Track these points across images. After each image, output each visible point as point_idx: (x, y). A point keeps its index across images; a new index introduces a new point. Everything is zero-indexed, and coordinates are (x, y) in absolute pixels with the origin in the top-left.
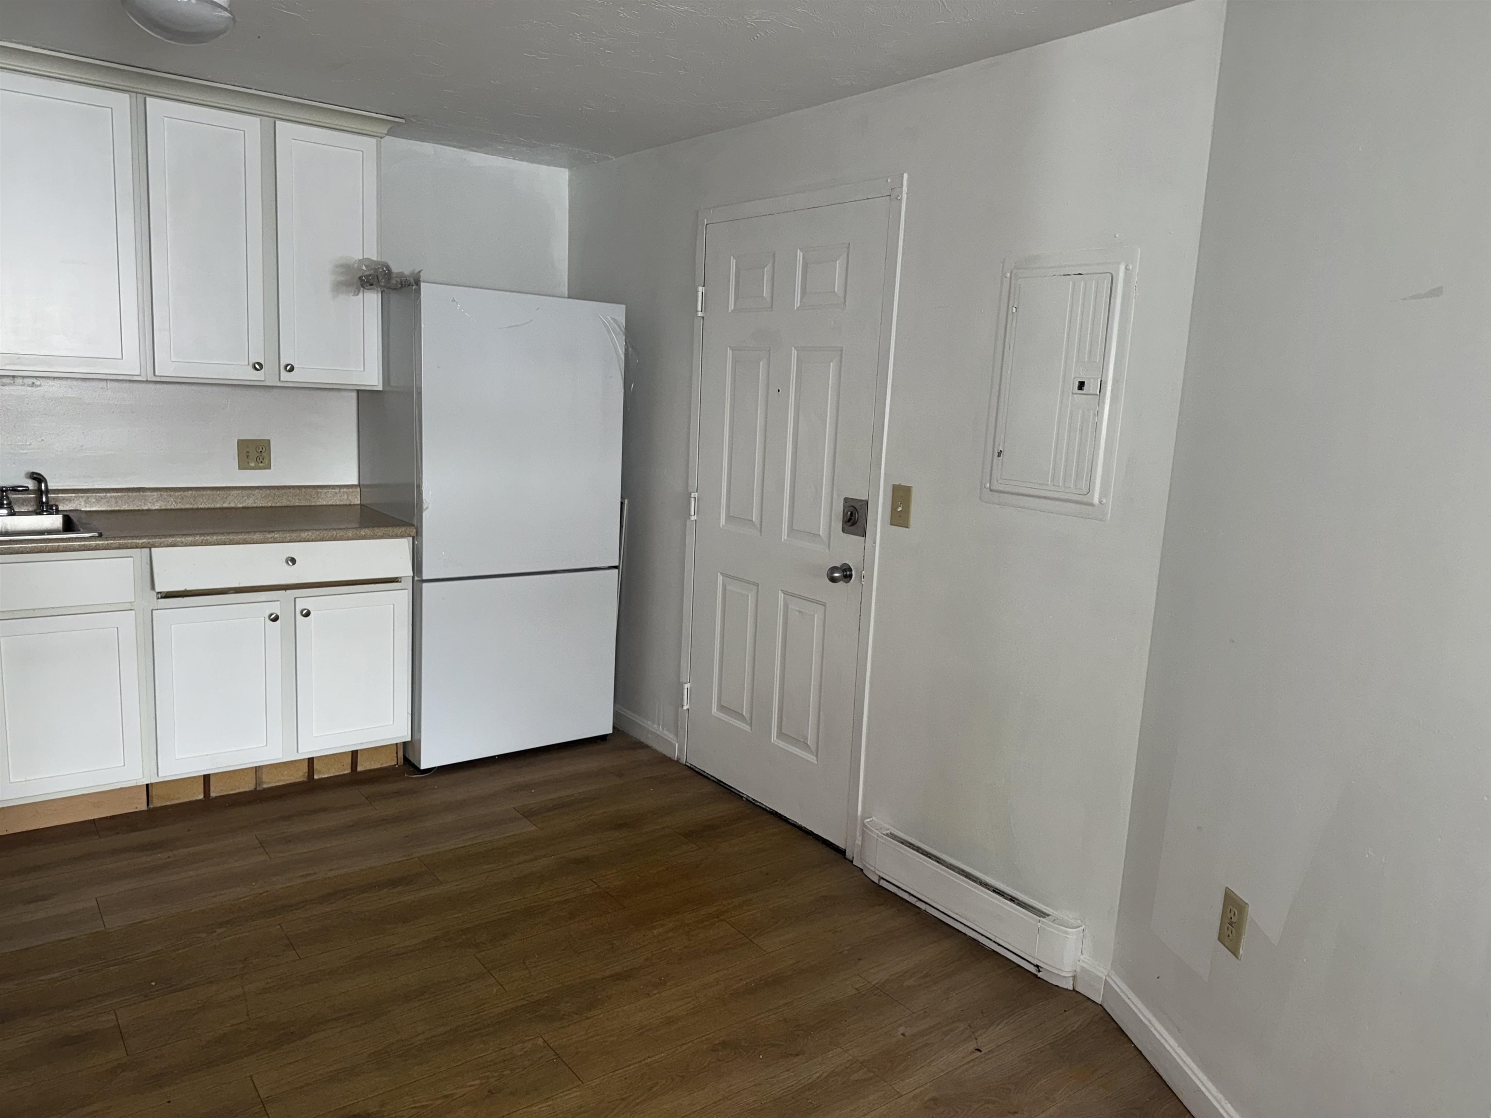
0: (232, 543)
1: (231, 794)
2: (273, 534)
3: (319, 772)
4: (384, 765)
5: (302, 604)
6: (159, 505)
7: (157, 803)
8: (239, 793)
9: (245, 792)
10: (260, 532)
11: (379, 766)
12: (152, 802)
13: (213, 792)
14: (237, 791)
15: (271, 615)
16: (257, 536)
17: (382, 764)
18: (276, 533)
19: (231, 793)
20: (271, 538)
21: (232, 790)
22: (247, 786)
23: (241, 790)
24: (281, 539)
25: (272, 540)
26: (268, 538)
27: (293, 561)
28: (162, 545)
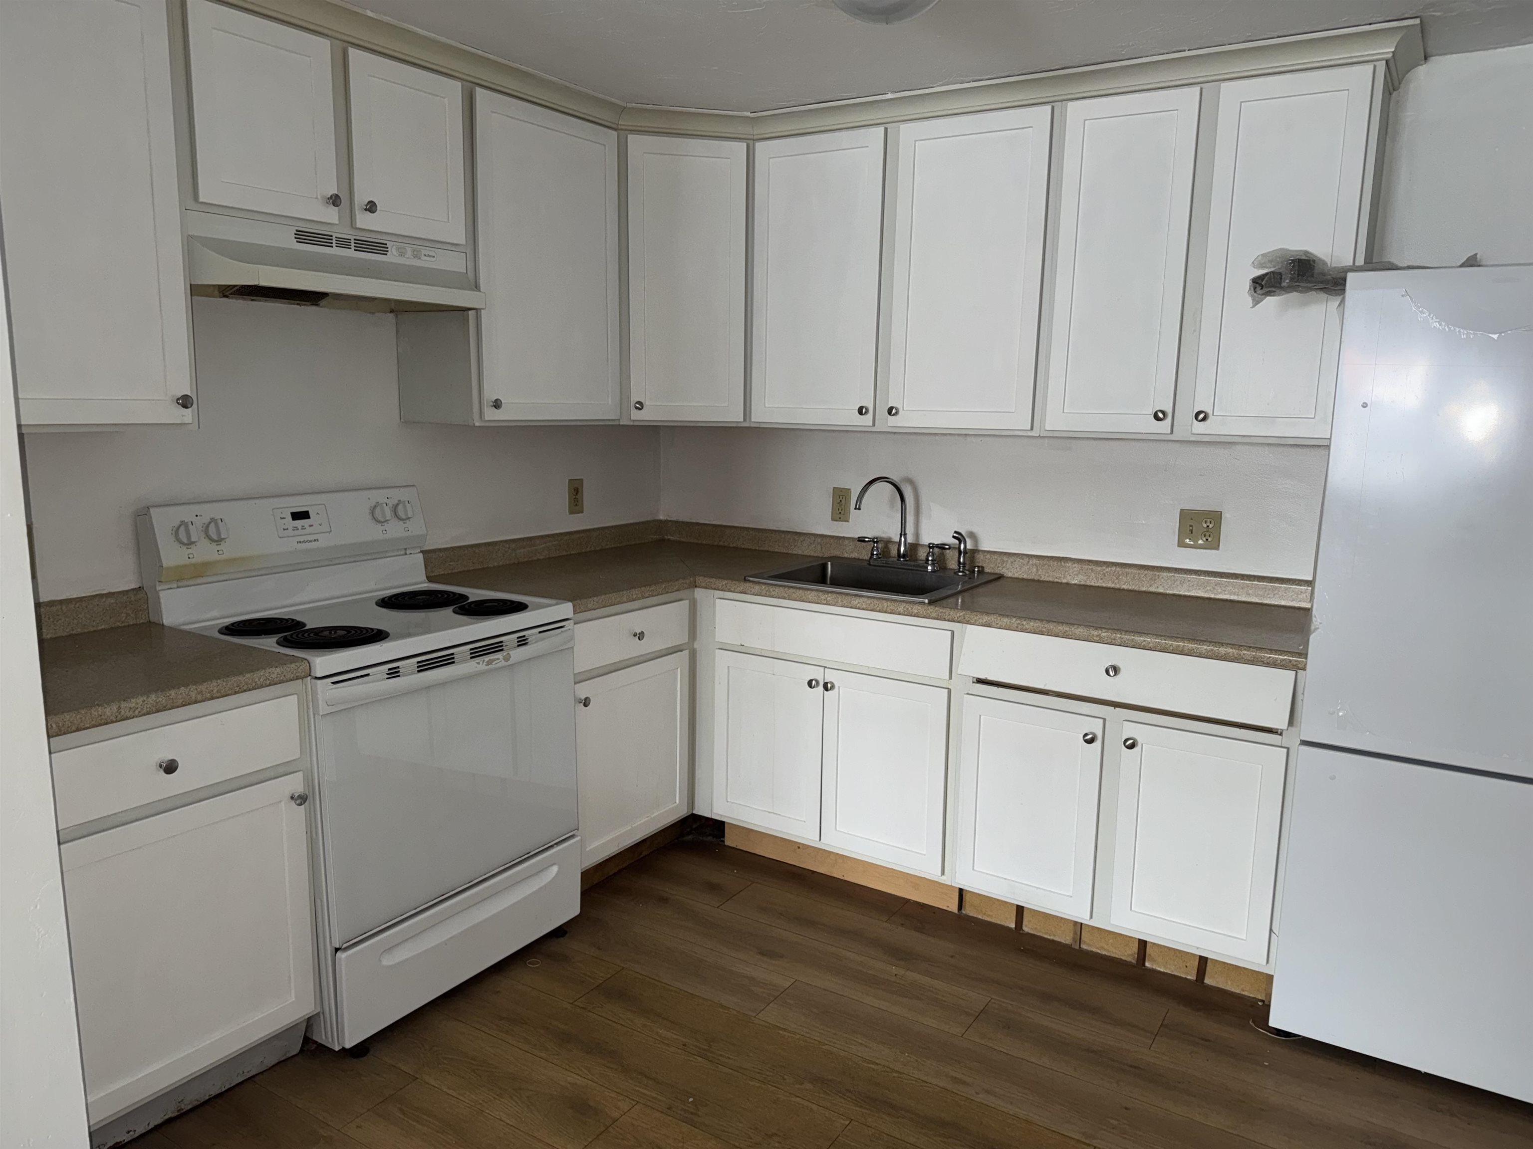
0: (1049, 634)
1: (1044, 938)
2: (1100, 632)
3: (1153, 960)
4: (1246, 993)
5: (1131, 731)
6: (1079, 579)
7: (968, 911)
8: (1053, 941)
9: (1060, 943)
10: (1086, 626)
11: (1238, 991)
12: (965, 908)
13: (1026, 926)
14: (1051, 938)
15: (1086, 735)
16: (1079, 631)
17: (1243, 990)
18: (1104, 631)
19: (1046, 936)
20: (1097, 636)
21: (1047, 933)
22: (1065, 937)
23: (1056, 939)
24: (1109, 641)
25: (1098, 639)
26: (1093, 635)
27: (1116, 670)
28: (977, 623)
